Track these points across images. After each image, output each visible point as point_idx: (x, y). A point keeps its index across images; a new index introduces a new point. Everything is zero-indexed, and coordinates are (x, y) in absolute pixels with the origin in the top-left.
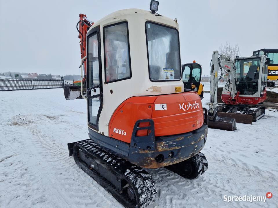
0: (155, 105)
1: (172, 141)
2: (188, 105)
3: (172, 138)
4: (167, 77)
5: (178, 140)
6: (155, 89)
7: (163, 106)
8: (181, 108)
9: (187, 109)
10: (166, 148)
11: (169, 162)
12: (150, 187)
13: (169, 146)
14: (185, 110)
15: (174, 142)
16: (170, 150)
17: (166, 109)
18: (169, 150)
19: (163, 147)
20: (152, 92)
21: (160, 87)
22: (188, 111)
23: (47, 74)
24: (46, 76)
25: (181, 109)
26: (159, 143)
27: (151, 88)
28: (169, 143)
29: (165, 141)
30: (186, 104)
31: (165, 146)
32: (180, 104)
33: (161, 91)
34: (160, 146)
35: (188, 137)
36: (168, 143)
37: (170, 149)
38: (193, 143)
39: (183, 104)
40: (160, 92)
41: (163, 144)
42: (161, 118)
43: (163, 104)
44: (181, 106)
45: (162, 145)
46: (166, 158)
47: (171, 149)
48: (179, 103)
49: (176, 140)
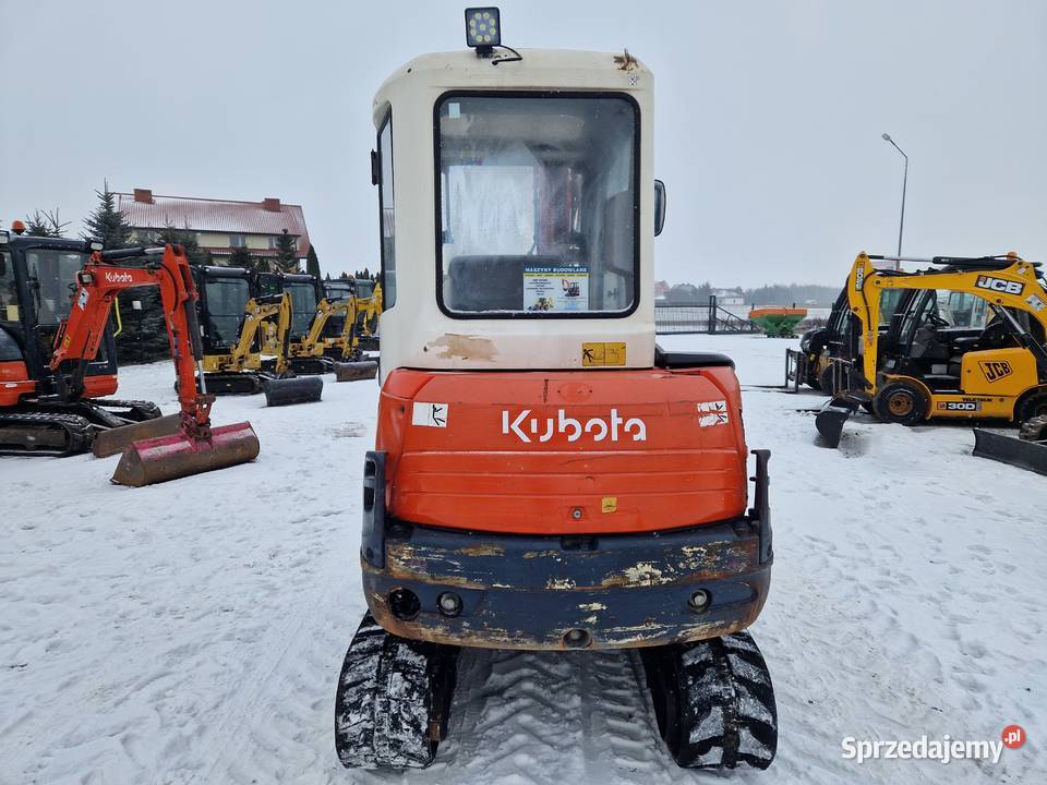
0: (416, 404)
1: (444, 550)
2: (550, 422)
3: (448, 540)
4: (542, 300)
5: (472, 552)
6: (457, 345)
7: (435, 410)
8: (510, 429)
9: (543, 439)
10: (417, 569)
11: (439, 630)
12: (396, 700)
13: (432, 567)
14: (525, 439)
15: (455, 558)
16: (433, 582)
17: (443, 425)
18: (429, 581)
19: (407, 562)
20: (443, 355)
21: (488, 341)
22: (549, 445)
23: (698, 284)
24: (695, 291)
25: (506, 430)
26: (393, 544)
27: (439, 342)
28: (435, 557)
29: (417, 546)
30: (543, 413)
31: (415, 562)
32: (505, 414)
33: (495, 358)
34: (397, 557)
35: (527, 556)
36: (425, 554)
37: (433, 577)
38: (557, 587)
39: (525, 413)
40: (488, 358)
41: (406, 551)
42: (422, 457)
43: (438, 406)
44: (511, 421)
45: (405, 557)
46: (424, 612)
47: (436, 582)
48: (506, 406)
49: (463, 551)
